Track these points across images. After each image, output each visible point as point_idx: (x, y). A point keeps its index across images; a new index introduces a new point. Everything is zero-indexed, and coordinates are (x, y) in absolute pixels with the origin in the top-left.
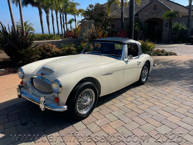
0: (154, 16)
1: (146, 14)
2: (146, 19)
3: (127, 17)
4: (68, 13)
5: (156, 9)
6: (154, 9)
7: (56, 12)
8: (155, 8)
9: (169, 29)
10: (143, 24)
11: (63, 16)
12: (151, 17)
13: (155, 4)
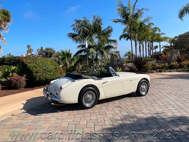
4: (155, 41)
7: (146, 42)
11: (150, 44)
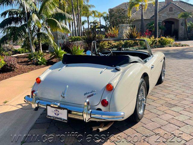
0: (171, 17)
1: (163, 15)
2: (163, 20)
3: (146, 18)
5: (172, 11)
6: (170, 11)
8: (171, 9)
9: (185, 28)
10: (160, 24)
12: (168, 18)
13: (171, 6)
